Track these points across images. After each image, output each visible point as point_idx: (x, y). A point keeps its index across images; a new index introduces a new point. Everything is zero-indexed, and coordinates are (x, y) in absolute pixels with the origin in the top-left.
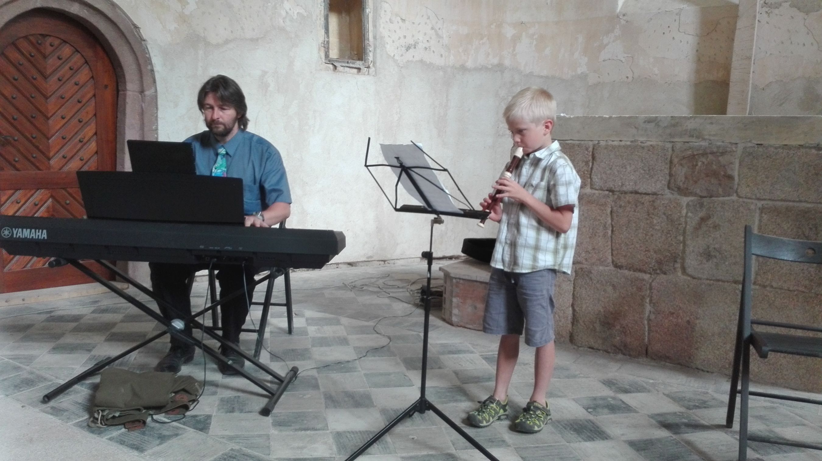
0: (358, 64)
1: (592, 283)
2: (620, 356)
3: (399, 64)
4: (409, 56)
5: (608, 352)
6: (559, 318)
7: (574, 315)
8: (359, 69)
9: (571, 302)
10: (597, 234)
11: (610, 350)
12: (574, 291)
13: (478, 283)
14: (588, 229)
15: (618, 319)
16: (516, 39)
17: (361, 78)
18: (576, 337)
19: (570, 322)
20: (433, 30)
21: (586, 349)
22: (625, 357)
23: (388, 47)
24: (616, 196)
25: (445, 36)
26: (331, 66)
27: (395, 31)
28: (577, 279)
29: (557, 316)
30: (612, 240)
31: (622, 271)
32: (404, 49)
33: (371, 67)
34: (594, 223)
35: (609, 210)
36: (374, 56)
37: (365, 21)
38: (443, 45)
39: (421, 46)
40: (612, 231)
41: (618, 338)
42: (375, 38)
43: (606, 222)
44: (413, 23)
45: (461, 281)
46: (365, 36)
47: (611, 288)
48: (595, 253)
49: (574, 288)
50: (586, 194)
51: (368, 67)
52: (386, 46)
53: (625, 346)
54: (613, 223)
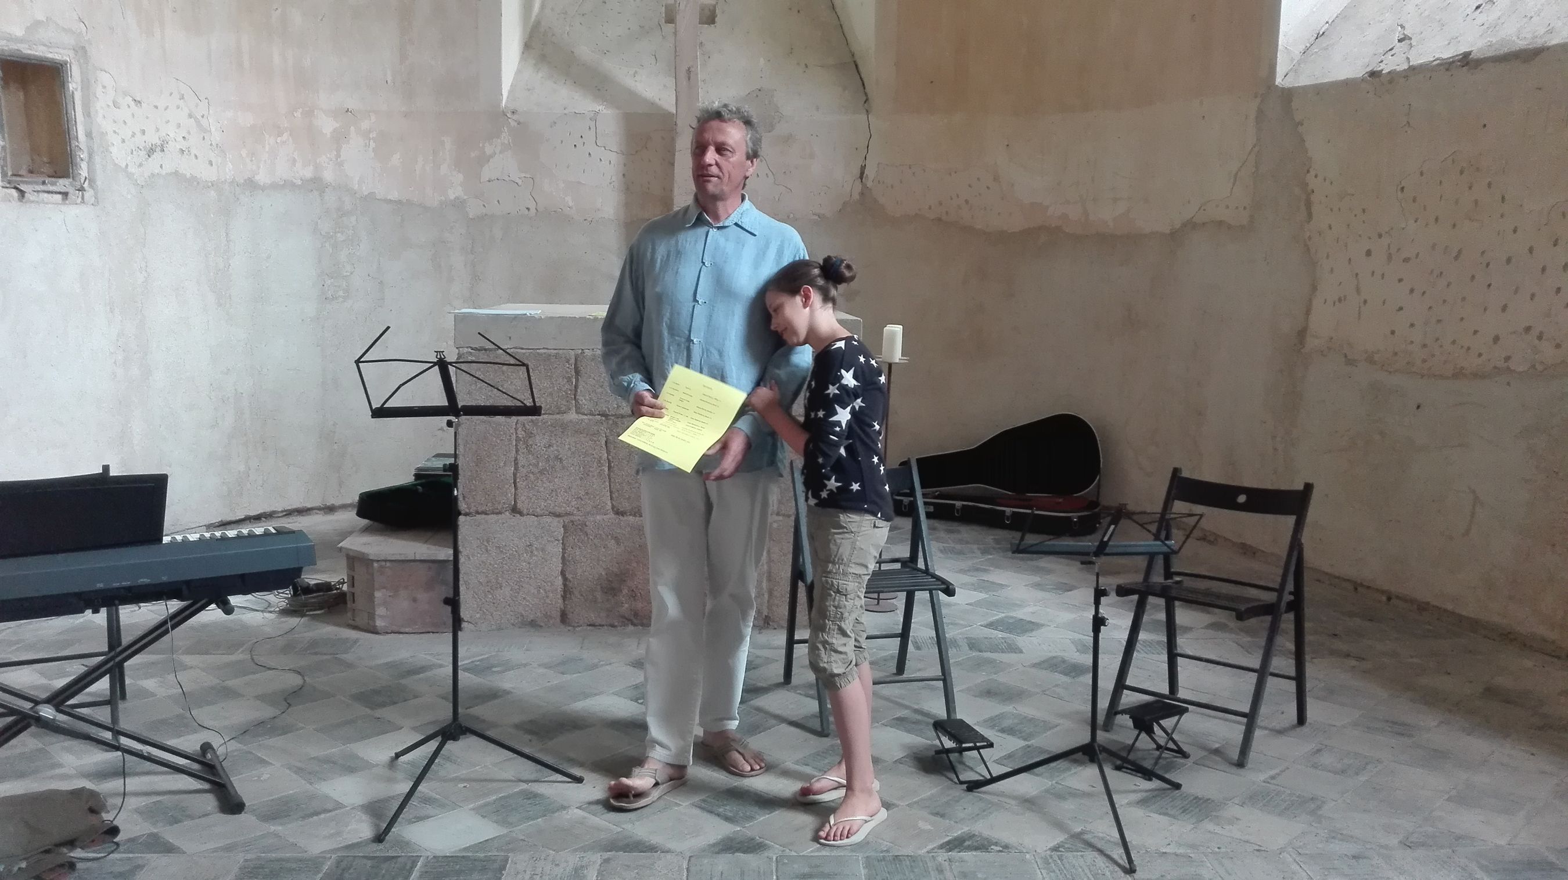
0: (62, 184)
1: (588, 538)
2: (631, 628)
3: (136, 180)
4: (153, 164)
5: (613, 626)
6: (546, 593)
7: (565, 585)
8: (65, 195)
9: (560, 569)
10: (590, 474)
11: (616, 624)
12: (564, 553)
13: (418, 563)
14: (577, 468)
15: (624, 581)
16: (340, 138)
17: (72, 212)
18: (570, 616)
19: (559, 596)
20: (192, 120)
21: (585, 627)
22: (636, 628)
23: (114, 150)
24: (611, 422)
25: (213, 130)
26: (14, 192)
27: (125, 122)
28: (567, 537)
29: (542, 591)
30: (610, 479)
31: (625, 518)
32: (143, 153)
33: (86, 188)
34: (585, 459)
35: (603, 442)
36: (90, 170)
37: (69, 106)
38: (211, 145)
39: (172, 147)
40: (610, 467)
41: (626, 605)
42: (89, 135)
43: (600, 457)
44: (156, 107)
45: (388, 564)
46: (71, 133)
47: (613, 541)
48: (589, 499)
49: (564, 549)
50: (571, 421)
51: (82, 189)
52: (111, 149)
53: (636, 615)
54: (610, 457)
